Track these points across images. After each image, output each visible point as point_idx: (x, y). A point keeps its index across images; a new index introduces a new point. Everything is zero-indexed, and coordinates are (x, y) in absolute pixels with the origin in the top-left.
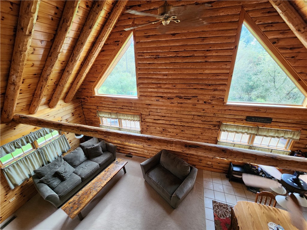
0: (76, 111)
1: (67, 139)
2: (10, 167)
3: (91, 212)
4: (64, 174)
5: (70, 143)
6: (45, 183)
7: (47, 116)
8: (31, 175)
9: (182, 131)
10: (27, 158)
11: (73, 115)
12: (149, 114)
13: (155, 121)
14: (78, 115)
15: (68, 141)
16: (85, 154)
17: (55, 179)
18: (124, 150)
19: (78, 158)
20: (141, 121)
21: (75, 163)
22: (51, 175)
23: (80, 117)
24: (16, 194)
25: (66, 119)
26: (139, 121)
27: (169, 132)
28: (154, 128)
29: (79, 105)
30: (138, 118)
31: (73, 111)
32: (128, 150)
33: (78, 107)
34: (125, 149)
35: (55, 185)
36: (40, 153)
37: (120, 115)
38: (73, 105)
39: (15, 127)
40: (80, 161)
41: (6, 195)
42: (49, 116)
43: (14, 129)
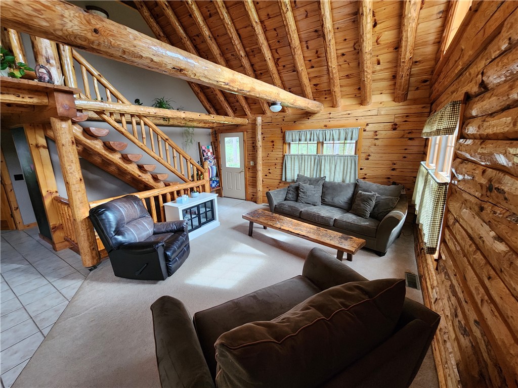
0: (406, 121)
1: (361, 169)
2: (289, 157)
5: (364, 178)
7: (347, 114)
11: (395, 129)
15: (358, 173)
19: (335, 194)
21: (326, 198)
23: (411, 139)
25: (376, 132)
31: (397, 121)
33: (417, 114)
36: (317, 161)
38: (405, 107)
39: (310, 116)
40: (332, 200)
41: (280, 183)
42: (349, 116)
43: (309, 119)
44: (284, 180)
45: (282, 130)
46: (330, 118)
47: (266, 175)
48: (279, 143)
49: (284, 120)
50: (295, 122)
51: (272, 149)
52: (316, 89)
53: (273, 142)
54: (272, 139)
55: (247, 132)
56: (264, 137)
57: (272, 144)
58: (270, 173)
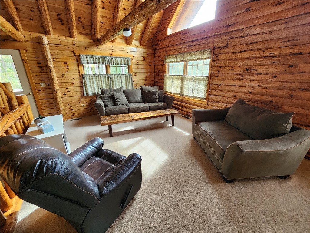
0: (147, 57)
1: (134, 81)
2: (87, 76)
3: (121, 136)
4: (117, 99)
5: (135, 86)
6: (102, 99)
7: (122, 48)
8: (99, 93)
9: (291, 66)
10: (99, 76)
11: (144, 60)
12: (227, 44)
13: (234, 56)
14: (148, 62)
15: (133, 83)
16: (142, 96)
17: (110, 100)
18: (183, 109)
19: (134, 95)
20: (211, 60)
21: (130, 99)
22: (109, 95)
23: (150, 65)
24: (86, 103)
25: (137, 61)
26: (209, 58)
27: (257, 74)
28: (231, 69)
29: (152, 52)
30: (208, 54)
31: (145, 56)
32: (187, 110)
33: (151, 54)
34: (184, 107)
35: (108, 104)
36: (110, 78)
37: (186, 56)
38: (146, 49)
39: (98, 45)
40: (135, 99)
41: (81, 98)
42: (123, 50)
43: (97, 47)
44: (85, 95)
45: (74, 53)
46: (113, 49)
47: (65, 94)
48: (73, 65)
49: (74, 45)
50: (86, 48)
51: (66, 70)
52: (102, 26)
53: (66, 63)
54: (65, 61)
55: (26, 51)
56: (54, 58)
57: (66, 65)
58: (68, 92)
